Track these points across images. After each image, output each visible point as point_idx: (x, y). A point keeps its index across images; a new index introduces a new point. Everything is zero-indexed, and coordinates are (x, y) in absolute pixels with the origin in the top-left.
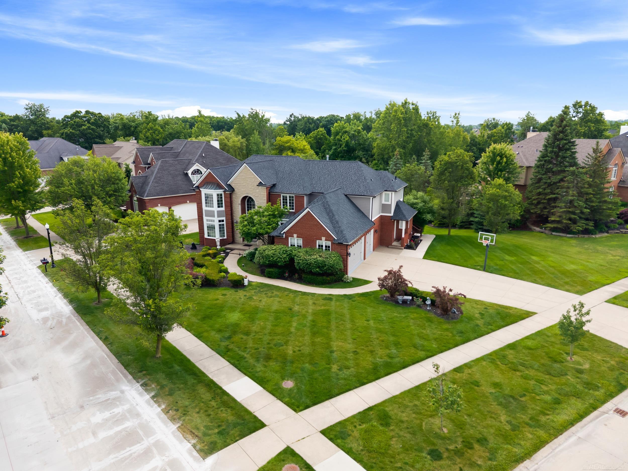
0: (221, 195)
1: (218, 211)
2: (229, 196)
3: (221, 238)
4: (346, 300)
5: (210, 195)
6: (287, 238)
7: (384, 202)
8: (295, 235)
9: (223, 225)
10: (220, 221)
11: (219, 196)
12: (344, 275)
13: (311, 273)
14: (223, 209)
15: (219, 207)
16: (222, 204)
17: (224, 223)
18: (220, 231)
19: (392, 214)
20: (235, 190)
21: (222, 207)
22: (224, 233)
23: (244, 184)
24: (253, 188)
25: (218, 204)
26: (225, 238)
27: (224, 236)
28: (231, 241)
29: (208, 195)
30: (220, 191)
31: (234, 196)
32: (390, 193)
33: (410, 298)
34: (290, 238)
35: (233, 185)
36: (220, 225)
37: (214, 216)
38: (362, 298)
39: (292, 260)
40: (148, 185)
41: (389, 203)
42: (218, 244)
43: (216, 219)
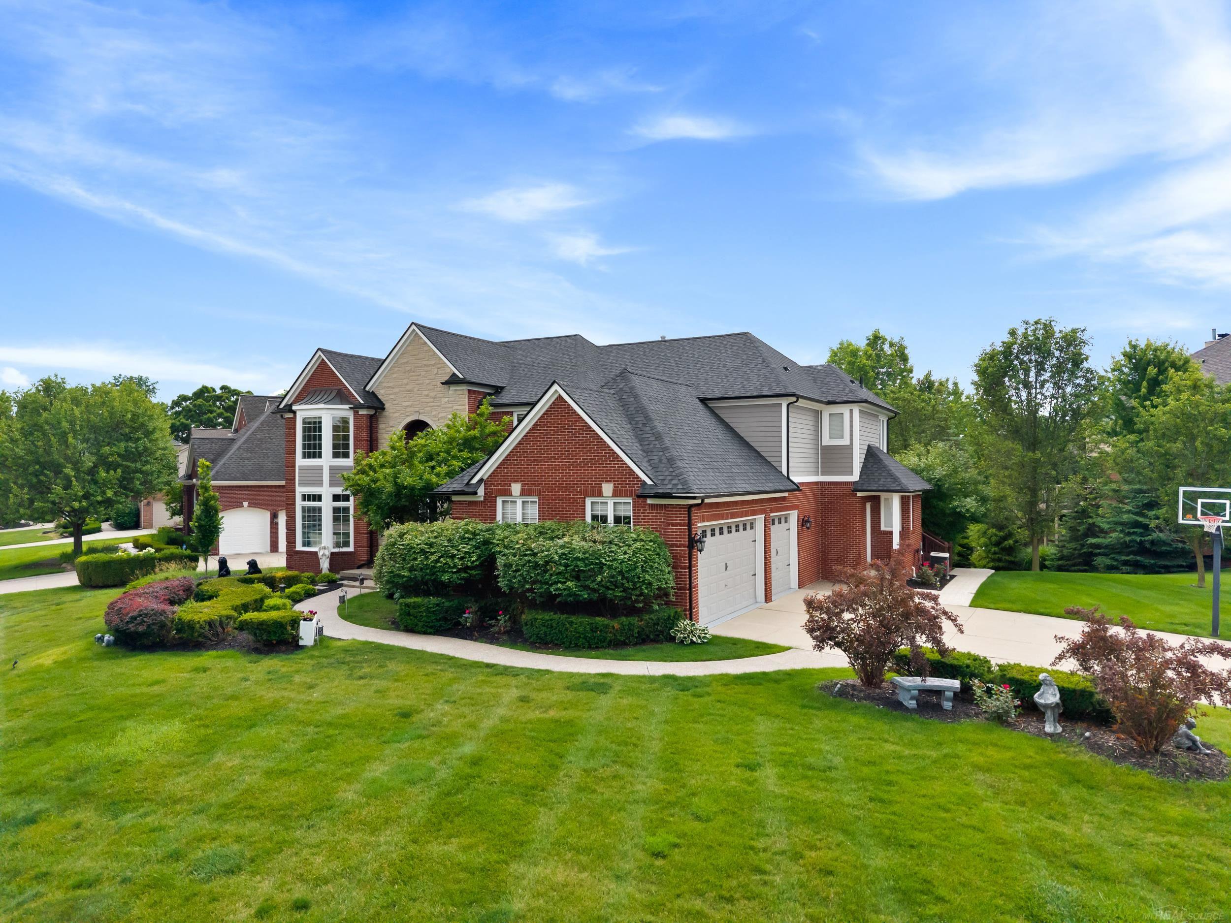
0: (345, 421)
1: (333, 469)
2: (364, 422)
3: (336, 550)
4: (669, 692)
5: (315, 423)
7: (826, 441)
8: (516, 488)
9: (346, 510)
10: (336, 498)
11: (340, 429)
12: (678, 617)
14: (349, 462)
15: (336, 455)
16: (347, 446)
17: (351, 504)
18: (336, 527)
19: (855, 477)
20: (387, 406)
21: (346, 455)
22: (346, 535)
23: (408, 387)
24: (432, 394)
25: (335, 446)
26: (351, 549)
27: (347, 544)
28: (364, 558)
29: (310, 423)
30: (343, 411)
31: (381, 422)
32: (845, 410)
33: (956, 684)
35: (381, 394)
36: (336, 510)
37: (321, 485)
38: (738, 688)
41: (846, 442)
43: (326, 491)
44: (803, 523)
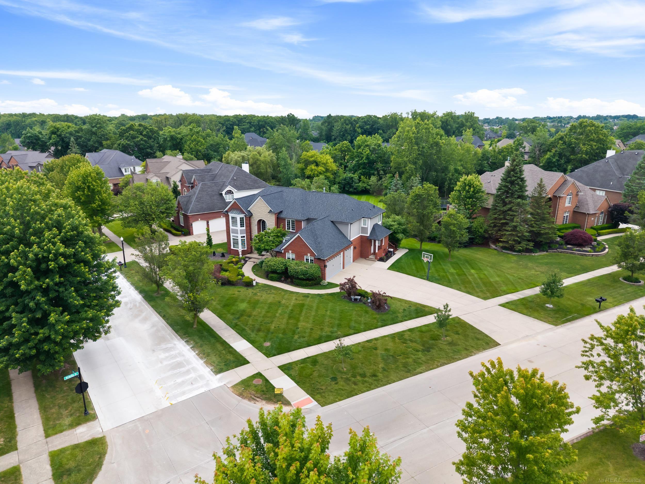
1: (240, 230)
2: (248, 219)
3: (243, 249)
4: (318, 298)
6: (285, 253)
7: (362, 226)
8: (290, 252)
9: (244, 239)
10: (242, 237)
11: (242, 219)
12: (322, 280)
13: (298, 278)
14: (244, 228)
15: (241, 227)
16: (243, 224)
17: (245, 238)
18: (242, 244)
19: (368, 235)
20: (253, 214)
21: (243, 226)
22: (245, 246)
23: (259, 211)
24: (265, 214)
25: (241, 224)
26: (246, 249)
28: (250, 251)
29: (234, 218)
30: (242, 216)
31: (252, 219)
32: (367, 219)
33: (360, 297)
34: (287, 253)
35: (252, 211)
36: (242, 240)
37: (237, 233)
38: (329, 296)
39: (286, 269)
40: (191, 204)
41: (366, 226)
42: (240, 253)
43: (239, 236)
44: (355, 248)
